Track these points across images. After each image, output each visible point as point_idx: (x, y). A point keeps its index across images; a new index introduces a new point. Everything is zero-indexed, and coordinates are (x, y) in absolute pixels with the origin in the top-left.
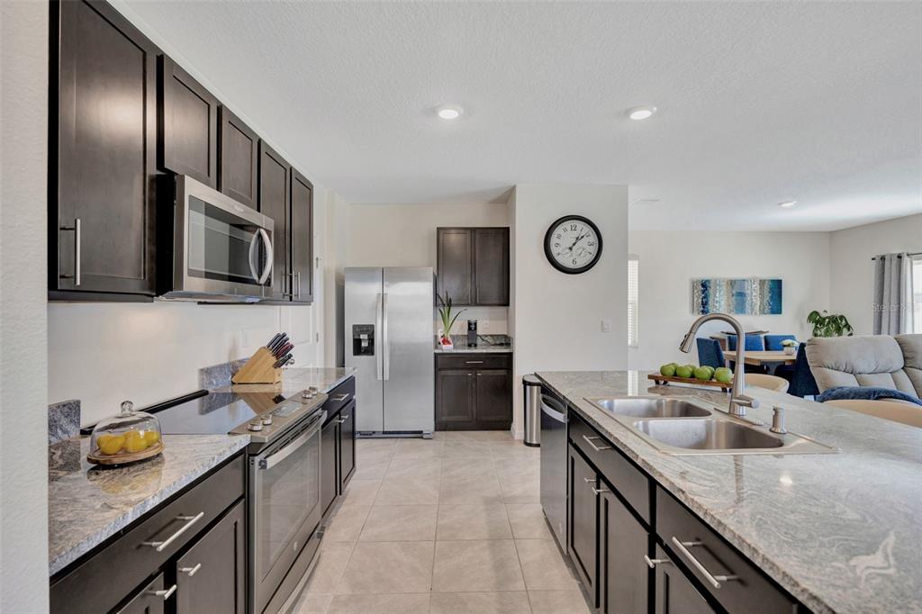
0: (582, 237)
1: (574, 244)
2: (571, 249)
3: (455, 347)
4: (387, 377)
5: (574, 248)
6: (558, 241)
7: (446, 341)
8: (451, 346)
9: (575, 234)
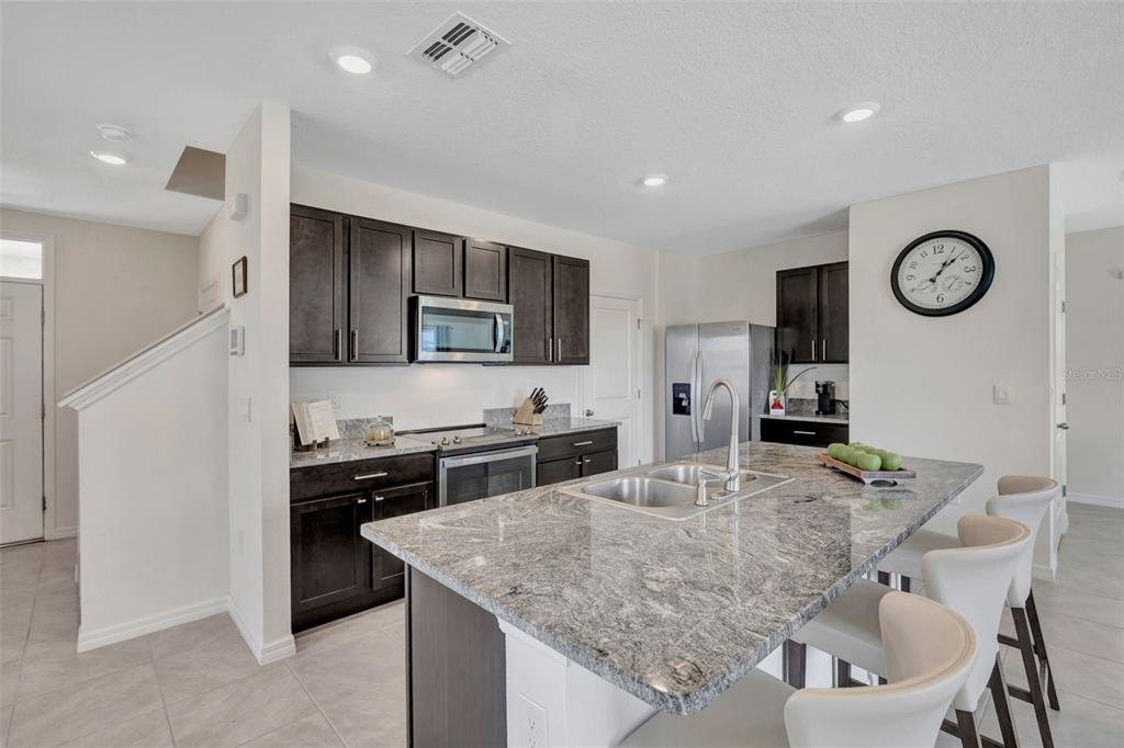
0: (953, 261)
1: (939, 273)
2: (933, 281)
3: (787, 413)
4: (702, 440)
5: (939, 279)
6: (912, 272)
7: (777, 405)
8: (783, 411)
9: (942, 258)
